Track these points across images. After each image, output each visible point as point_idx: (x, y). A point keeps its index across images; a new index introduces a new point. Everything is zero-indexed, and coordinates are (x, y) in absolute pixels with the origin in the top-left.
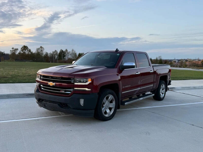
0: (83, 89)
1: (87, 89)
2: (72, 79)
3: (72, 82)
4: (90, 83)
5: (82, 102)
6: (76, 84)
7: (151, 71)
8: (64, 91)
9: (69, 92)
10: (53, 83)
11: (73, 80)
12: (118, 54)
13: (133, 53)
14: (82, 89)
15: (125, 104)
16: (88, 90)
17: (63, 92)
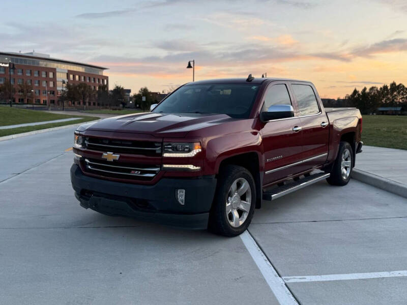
0: (183, 166)
1: (191, 167)
2: (156, 145)
3: (158, 150)
4: (198, 154)
5: (181, 196)
6: (166, 155)
7: (323, 123)
8: (139, 172)
9: (152, 175)
10: (114, 154)
11: (159, 146)
12: (254, 88)
13: (285, 85)
14: (180, 166)
15: (271, 197)
16: (194, 170)
17: (137, 174)
